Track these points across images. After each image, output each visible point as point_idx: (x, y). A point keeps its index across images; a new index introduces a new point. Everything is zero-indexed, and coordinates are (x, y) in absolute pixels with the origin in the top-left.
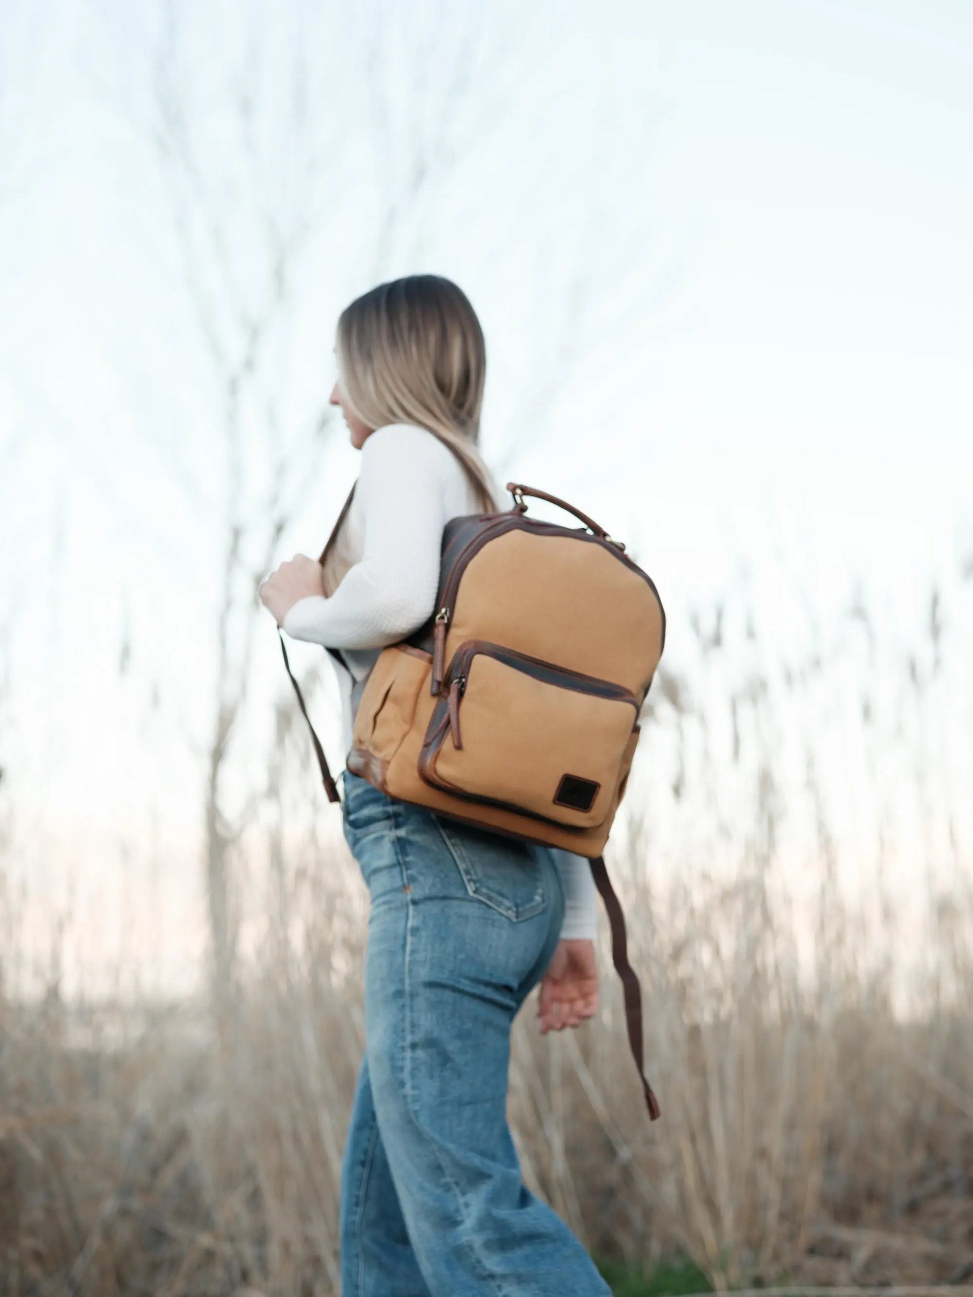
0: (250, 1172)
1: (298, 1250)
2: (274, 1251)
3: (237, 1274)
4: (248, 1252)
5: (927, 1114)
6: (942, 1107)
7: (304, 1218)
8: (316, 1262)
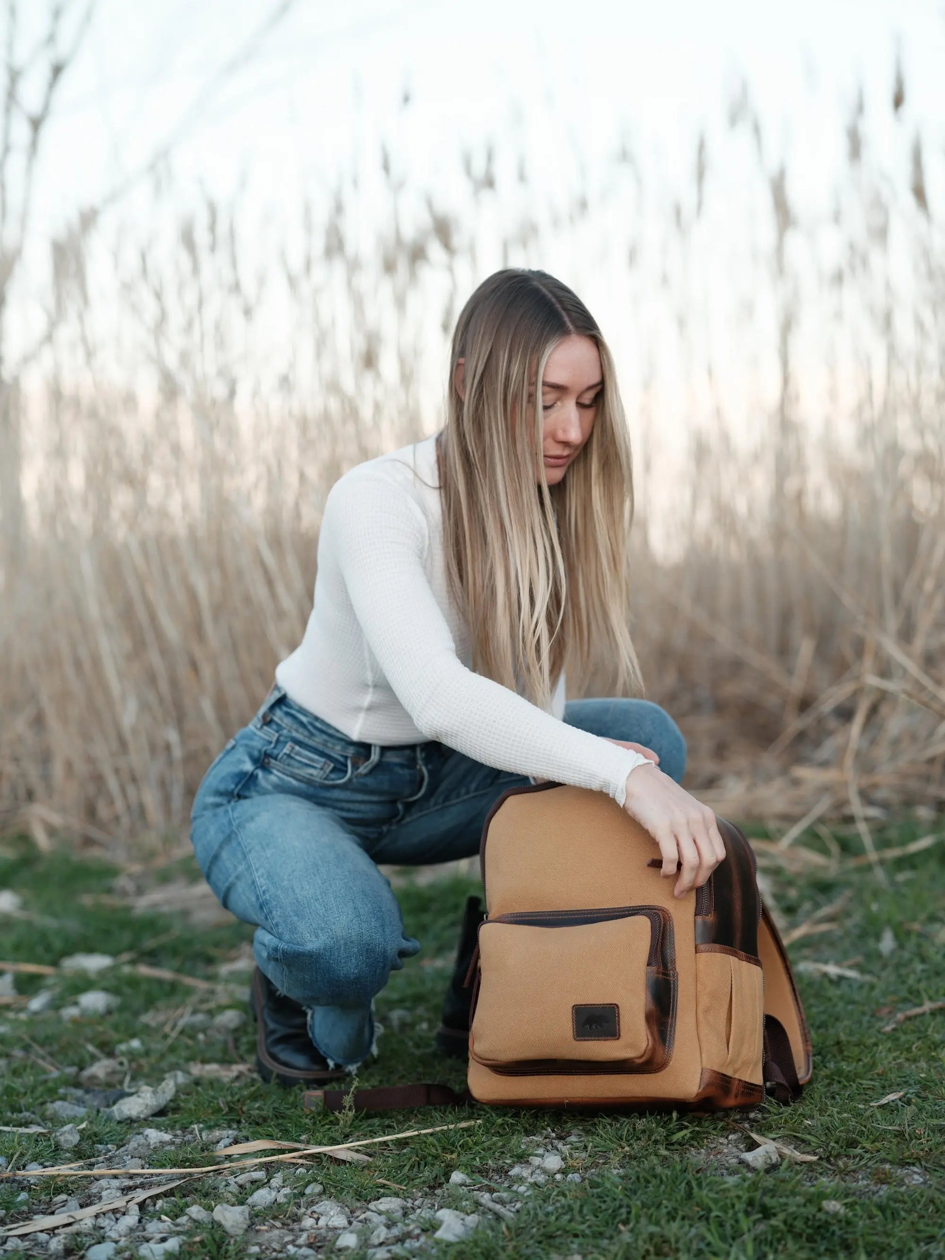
0: (33, 697)
1: (81, 768)
2: (58, 770)
3: (22, 792)
4: (33, 772)
5: (679, 640)
6: (694, 633)
7: (87, 738)
8: (98, 779)
